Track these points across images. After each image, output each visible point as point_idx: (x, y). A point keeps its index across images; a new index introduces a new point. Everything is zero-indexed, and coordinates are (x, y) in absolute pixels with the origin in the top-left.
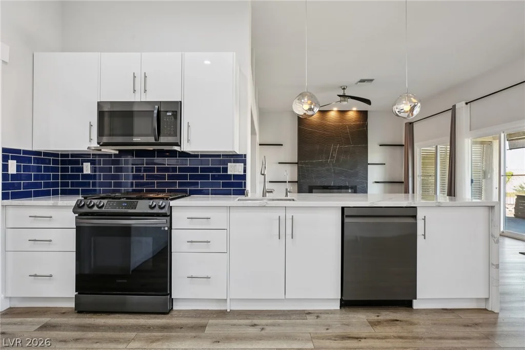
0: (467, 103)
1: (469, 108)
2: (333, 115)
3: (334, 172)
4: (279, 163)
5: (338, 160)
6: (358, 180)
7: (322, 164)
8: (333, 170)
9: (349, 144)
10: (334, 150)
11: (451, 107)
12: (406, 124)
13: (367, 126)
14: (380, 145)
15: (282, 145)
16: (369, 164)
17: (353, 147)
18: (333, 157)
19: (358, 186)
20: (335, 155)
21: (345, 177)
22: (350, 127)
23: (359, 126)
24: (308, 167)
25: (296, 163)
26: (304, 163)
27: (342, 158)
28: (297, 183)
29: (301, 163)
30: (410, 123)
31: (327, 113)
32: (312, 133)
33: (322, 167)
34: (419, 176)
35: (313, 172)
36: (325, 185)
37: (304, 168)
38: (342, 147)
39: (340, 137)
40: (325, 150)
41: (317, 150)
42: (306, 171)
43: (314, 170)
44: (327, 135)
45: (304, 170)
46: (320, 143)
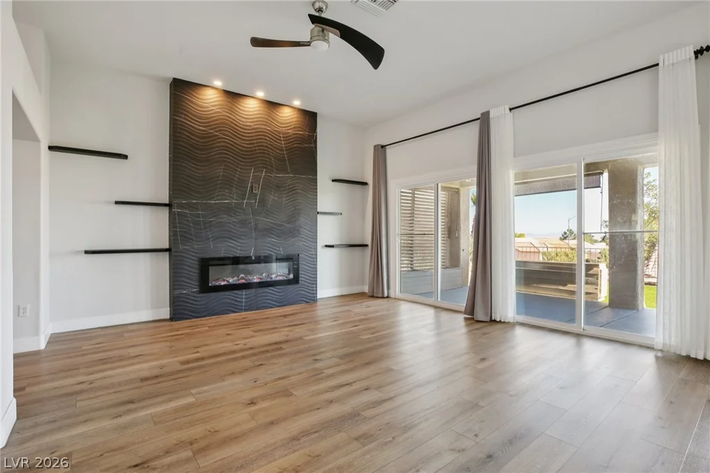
0: (511, 109)
3: (255, 229)
4: (117, 203)
5: (263, 203)
6: (301, 244)
7: (229, 210)
8: (253, 224)
9: (284, 170)
10: (256, 179)
11: (479, 116)
12: (375, 146)
14: (333, 181)
15: (125, 157)
16: (319, 213)
17: (292, 177)
18: (253, 196)
19: (300, 255)
20: (257, 191)
21: (279, 237)
22: (287, 138)
23: (302, 139)
24: (198, 216)
25: (165, 205)
26: (189, 206)
27: (272, 198)
28: (167, 254)
29: (180, 206)
30: (382, 147)
31: (241, 100)
32: (210, 137)
33: (230, 216)
34: (398, 235)
35: (210, 227)
36: (238, 255)
37: (186, 216)
38: (271, 177)
39: (268, 154)
40: (236, 179)
41: (219, 177)
42: (191, 225)
43: (212, 221)
44: (240, 148)
45: (188, 221)
46: (225, 161)
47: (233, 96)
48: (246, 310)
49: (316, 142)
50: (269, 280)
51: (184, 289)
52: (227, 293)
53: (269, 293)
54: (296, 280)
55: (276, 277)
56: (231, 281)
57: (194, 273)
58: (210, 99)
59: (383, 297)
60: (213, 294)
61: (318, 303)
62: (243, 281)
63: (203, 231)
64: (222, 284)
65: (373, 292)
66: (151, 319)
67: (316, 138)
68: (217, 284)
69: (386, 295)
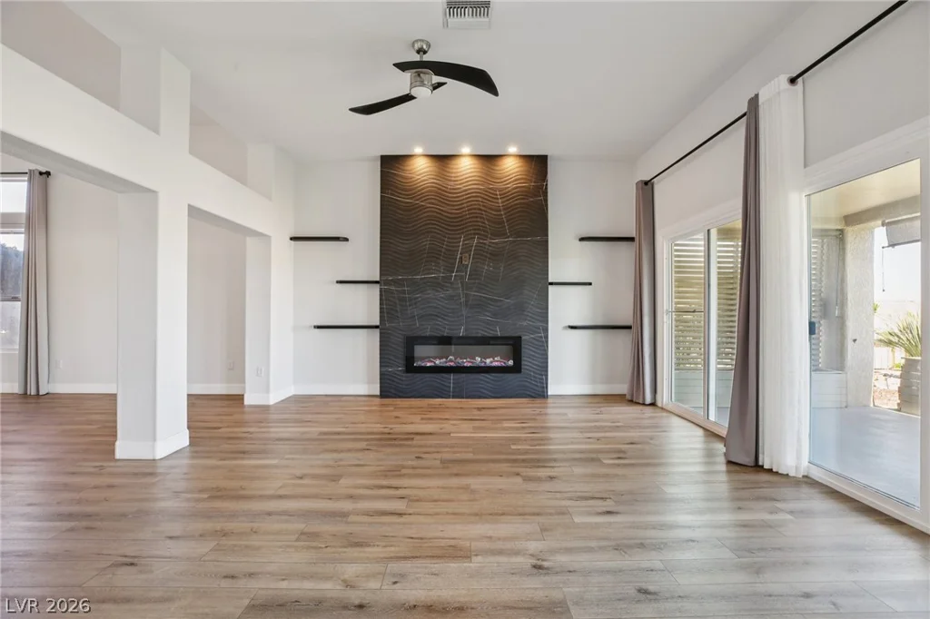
0: (792, 81)
1: (801, 96)
2: (466, 167)
3: (467, 304)
4: (338, 282)
5: (475, 274)
6: (525, 324)
7: (437, 285)
8: (463, 300)
9: (502, 235)
10: (467, 249)
11: (745, 110)
12: (637, 184)
13: (545, 193)
14: (582, 239)
15: (346, 240)
16: (551, 284)
17: (512, 242)
18: (462, 267)
19: (523, 338)
20: (468, 262)
21: (495, 315)
22: (506, 194)
23: (526, 193)
24: (404, 292)
25: (376, 282)
26: (395, 282)
27: (486, 268)
28: (378, 331)
29: (388, 283)
30: (646, 183)
31: (449, 162)
32: (414, 209)
33: (437, 291)
34: (668, 312)
35: (416, 303)
36: (445, 334)
37: (392, 293)
38: (485, 244)
39: (481, 218)
40: (443, 250)
41: (425, 249)
42: (397, 301)
43: (417, 298)
44: (449, 215)
45: (394, 297)
46: (431, 232)
47: (443, 160)
48: (454, 397)
49: (547, 193)
50: (483, 365)
51: (391, 367)
52: (434, 375)
53: (482, 380)
54: (517, 369)
55: (491, 362)
56: (438, 362)
57: (400, 352)
58: (421, 168)
59: (644, 404)
60: (418, 375)
61: (550, 400)
62: (452, 364)
63: (409, 308)
64: (428, 364)
65: (632, 395)
66: (366, 393)
67: (546, 188)
68: (423, 365)
69: (648, 400)
